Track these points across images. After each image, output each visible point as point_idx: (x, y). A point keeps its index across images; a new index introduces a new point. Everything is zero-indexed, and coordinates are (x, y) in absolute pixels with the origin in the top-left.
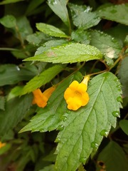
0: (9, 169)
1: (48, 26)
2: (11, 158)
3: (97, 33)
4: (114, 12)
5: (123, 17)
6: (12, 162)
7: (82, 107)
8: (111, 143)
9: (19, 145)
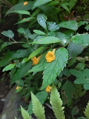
0: (22, 99)
1: (38, 31)
2: (23, 93)
3: (59, 33)
4: (66, 24)
5: (70, 26)
6: (23, 95)
7: (52, 61)
8: (67, 81)
9: (26, 87)
